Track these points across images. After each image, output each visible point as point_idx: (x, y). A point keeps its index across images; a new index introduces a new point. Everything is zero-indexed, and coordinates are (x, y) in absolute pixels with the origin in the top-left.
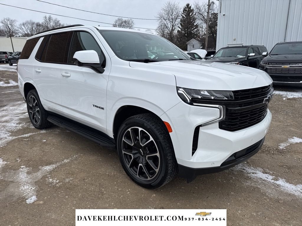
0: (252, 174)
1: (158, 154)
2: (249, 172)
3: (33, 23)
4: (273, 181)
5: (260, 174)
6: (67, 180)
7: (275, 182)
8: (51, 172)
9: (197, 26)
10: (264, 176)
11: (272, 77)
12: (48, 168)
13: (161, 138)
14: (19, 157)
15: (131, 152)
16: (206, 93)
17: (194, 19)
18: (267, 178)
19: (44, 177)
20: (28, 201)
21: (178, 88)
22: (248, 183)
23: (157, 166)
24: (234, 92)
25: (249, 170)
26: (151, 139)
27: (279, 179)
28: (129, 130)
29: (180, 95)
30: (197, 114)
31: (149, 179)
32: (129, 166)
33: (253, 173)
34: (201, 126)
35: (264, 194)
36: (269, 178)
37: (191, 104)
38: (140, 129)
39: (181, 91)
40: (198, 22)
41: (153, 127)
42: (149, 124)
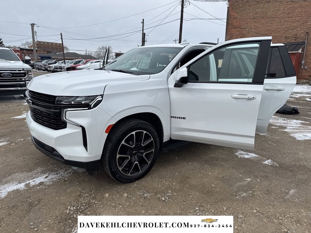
0: (47, 175)
2: (50, 175)
4: (28, 182)
5: (42, 179)
7: (25, 183)
18: (33, 181)
27: (25, 187)
33: (47, 177)
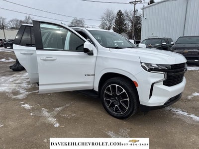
1: (128, 99)
3: (18, 21)
5: (180, 112)
6: (73, 115)
7: (189, 116)
8: (61, 111)
9: (125, 24)
10: (183, 113)
11: (186, 58)
12: (58, 109)
13: (130, 90)
14: (39, 103)
15: (110, 99)
16: (156, 66)
17: (124, 20)
19: (59, 114)
20: (55, 126)
21: (141, 63)
22: (175, 116)
23: (127, 106)
24: (171, 65)
25: (174, 110)
26: (124, 91)
27: (191, 114)
28: (110, 86)
29: (143, 67)
30: (152, 77)
31: (122, 113)
32: (108, 107)
33: (176, 111)
34: (154, 83)
35: (184, 122)
36: (186, 114)
37: (149, 71)
38: (117, 86)
39: (143, 64)
40: (126, 22)
41: (125, 85)
42: (123, 83)
